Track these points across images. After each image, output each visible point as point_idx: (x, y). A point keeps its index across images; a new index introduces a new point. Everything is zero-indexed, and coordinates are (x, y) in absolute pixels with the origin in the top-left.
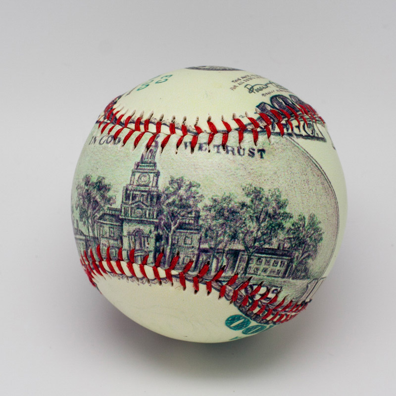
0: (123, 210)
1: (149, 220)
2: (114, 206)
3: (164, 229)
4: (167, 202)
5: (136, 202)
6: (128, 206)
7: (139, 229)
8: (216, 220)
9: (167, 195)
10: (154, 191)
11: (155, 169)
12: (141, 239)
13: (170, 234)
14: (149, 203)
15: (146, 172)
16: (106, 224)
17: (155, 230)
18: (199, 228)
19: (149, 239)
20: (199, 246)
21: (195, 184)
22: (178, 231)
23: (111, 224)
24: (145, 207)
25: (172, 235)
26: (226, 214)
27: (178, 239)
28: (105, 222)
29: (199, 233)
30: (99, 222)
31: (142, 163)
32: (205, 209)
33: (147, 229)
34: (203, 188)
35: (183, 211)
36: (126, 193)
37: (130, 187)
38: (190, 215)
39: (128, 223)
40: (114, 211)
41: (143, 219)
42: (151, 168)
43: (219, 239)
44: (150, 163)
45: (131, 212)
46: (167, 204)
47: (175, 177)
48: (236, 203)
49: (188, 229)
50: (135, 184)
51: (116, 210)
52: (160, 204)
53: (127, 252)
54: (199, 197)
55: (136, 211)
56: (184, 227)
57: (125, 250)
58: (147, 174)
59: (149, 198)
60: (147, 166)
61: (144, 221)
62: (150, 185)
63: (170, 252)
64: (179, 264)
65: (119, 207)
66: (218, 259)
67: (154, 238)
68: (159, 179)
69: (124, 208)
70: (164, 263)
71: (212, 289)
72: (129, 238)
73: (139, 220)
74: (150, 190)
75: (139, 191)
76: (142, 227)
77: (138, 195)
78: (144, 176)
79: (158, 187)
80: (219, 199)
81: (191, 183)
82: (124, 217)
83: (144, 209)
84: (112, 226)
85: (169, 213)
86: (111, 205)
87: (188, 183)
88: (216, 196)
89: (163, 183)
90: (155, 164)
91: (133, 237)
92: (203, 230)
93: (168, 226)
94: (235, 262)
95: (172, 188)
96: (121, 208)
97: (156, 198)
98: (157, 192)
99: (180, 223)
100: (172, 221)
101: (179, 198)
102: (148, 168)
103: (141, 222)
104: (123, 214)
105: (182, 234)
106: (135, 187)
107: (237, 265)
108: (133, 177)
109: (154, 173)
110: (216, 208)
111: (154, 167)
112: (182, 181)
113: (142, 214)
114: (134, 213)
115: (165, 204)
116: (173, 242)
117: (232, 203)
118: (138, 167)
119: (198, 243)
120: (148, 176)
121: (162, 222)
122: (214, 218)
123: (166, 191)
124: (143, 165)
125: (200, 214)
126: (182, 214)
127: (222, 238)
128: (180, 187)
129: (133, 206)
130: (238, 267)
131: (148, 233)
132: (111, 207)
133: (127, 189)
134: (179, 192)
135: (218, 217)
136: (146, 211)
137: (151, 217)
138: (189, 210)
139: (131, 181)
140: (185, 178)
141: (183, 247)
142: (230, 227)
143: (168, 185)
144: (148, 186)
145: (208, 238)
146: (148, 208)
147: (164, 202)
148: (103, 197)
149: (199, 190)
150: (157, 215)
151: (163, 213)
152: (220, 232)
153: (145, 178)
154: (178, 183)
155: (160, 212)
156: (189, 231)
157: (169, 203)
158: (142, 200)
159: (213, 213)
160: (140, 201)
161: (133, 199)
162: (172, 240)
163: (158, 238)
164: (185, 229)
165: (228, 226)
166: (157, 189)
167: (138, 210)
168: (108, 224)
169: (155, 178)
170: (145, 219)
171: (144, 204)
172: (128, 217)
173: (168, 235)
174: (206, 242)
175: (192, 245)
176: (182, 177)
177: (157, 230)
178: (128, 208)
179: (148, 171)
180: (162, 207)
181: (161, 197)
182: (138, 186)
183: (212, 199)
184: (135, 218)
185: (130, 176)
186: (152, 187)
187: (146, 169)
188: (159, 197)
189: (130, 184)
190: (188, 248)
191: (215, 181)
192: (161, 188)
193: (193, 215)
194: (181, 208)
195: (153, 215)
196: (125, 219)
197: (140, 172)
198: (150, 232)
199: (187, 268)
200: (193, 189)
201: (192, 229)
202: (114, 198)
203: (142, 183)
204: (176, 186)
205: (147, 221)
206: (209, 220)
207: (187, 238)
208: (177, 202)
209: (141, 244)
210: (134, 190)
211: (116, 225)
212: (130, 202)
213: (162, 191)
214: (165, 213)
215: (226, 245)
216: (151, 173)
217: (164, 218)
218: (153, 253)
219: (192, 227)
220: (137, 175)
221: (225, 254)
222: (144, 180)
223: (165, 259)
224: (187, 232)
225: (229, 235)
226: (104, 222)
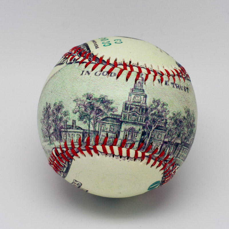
0: (123, 116)
1: (140, 123)
2: (115, 113)
3: (148, 129)
4: (151, 113)
5: (132, 112)
6: (127, 114)
7: (133, 127)
8: (174, 125)
9: (151, 109)
10: (144, 106)
11: (144, 94)
12: (133, 134)
13: (151, 132)
14: (141, 113)
15: (139, 95)
16: (108, 123)
17: (142, 129)
18: (166, 129)
19: (138, 134)
20: (164, 140)
21: (165, 104)
22: (156, 130)
23: (112, 124)
24: (138, 115)
25: (152, 132)
26: (178, 122)
27: (155, 135)
28: (108, 122)
29: (165, 132)
30: (101, 122)
31: (135, 89)
32: (170, 118)
33: (138, 128)
34: (169, 106)
35: (159, 119)
36: (126, 106)
37: (128, 103)
38: (162, 122)
39: (126, 124)
40: (116, 116)
41: (136, 122)
42: (141, 92)
43: (173, 136)
44: (140, 89)
45: (128, 117)
46: (151, 114)
47: (156, 99)
48: (182, 117)
49: (160, 130)
50: (132, 101)
51: (117, 115)
52: (147, 114)
53: (122, 141)
54: (167, 111)
55: (132, 117)
56: (159, 128)
57: (121, 139)
58: (139, 96)
59: (141, 110)
60: (138, 91)
61: (137, 123)
62: (142, 102)
63: (149, 142)
64: (152, 149)
65: (120, 114)
66: (170, 148)
67: (141, 133)
68: (147, 99)
69: (124, 115)
70: (144, 149)
71: (162, 165)
72: (125, 132)
73: (134, 122)
74: (142, 105)
75: (135, 105)
76: (134, 126)
77: (134, 107)
78: (137, 97)
79: (146, 104)
80: (176, 114)
81: (163, 103)
82: (123, 120)
83: (137, 116)
84: (113, 125)
85: (152, 119)
86: (113, 112)
87: (162, 103)
88: (175, 112)
89: (149, 102)
90: (143, 90)
91: (128, 132)
92: (168, 131)
93: (150, 127)
94: (176, 150)
95: (154, 105)
96: (122, 114)
97: (145, 110)
98: (146, 107)
99: (157, 126)
100: (153, 124)
101: (158, 111)
102: (140, 92)
103: (135, 124)
104: (122, 118)
105: (157, 132)
106: (132, 103)
107: (176, 152)
108: (130, 97)
109: (144, 95)
110: (174, 119)
111: (143, 92)
112: (159, 101)
113: (136, 119)
114: (131, 118)
115: (150, 114)
116: (152, 136)
117: (181, 116)
118: (133, 91)
119: (164, 138)
120: (140, 97)
121: (148, 125)
122: (173, 124)
123: (151, 106)
124: (136, 90)
125: (167, 121)
126: (159, 120)
127: (174, 136)
128: (158, 105)
129: (130, 114)
130: (176, 153)
131: (138, 130)
132: (114, 113)
133: (126, 104)
134: (158, 107)
135: (175, 124)
136: (138, 117)
137: (141, 121)
138: (163, 118)
139: (129, 99)
140: (161, 100)
141: (156, 140)
142: (179, 130)
143: (152, 103)
144: (140, 103)
145: (169, 135)
146: (140, 116)
147: (150, 113)
148: (107, 107)
149: (167, 108)
150: (145, 120)
151: (149, 119)
152: (174, 133)
153: (138, 98)
154: (157, 102)
155: (147, 118)
156: (161, 131)
157: (152, 114)
158: (136, 111)
159: (173, 121)
160: (135, 111)
161: (130, 110)
162: (151, 135)
163: (144, 134)
164: (159, 129)
165: (178, 130)
166: (146, 105)
167: (133, 116)
168: (110, 123)
169: (144, 99)
170: (137, 122)
171: (137, 113)
172: (126, 120)
173: (150, 132)
174: (167, 138)
175: (161, 139)
176: (159, 99)
177: (144, 129)
178: (127, 115)
179: (140, 94)
180: (148, 116)
181: (148, 110)
182: (134, 102)
183: (173, 113)
184: (131, 121)
185: (128, 96)
186: (143, 103)
187: (138, 93)
188: (147, 110)
189: (128, 101)
190: (159, 140)
191: (174, 103)
192: (148, 105)
193: (164, 122)
194: (158, 117)
195: (143, 120)
196: (124, 121)
197: (134, 94)
198: (140, 130)
199: (155, 152)
200: (165, 107)
201: (162, 130)
202: (116, 108)
203: (137, 101)
204: (156, 104)
205: (138, 123)
206: (171, 125)
207: (159, 135)
208: (157, 113)
209: (132, 136)
210: (131, 104)
211: (117, 125)
212: (128, 111)
213: (148, 106)
214: (150, 119)
215: (175, 140)
216: (142, 95)
217: (149, 122)
218: (139, 142)
219: (163, 128)
220: (133, 96)
221: (173, 145)
222: (138, 99)
223: (145, 146)
224: (160, 131)
225: (177, 135)
226: (106, 122)
